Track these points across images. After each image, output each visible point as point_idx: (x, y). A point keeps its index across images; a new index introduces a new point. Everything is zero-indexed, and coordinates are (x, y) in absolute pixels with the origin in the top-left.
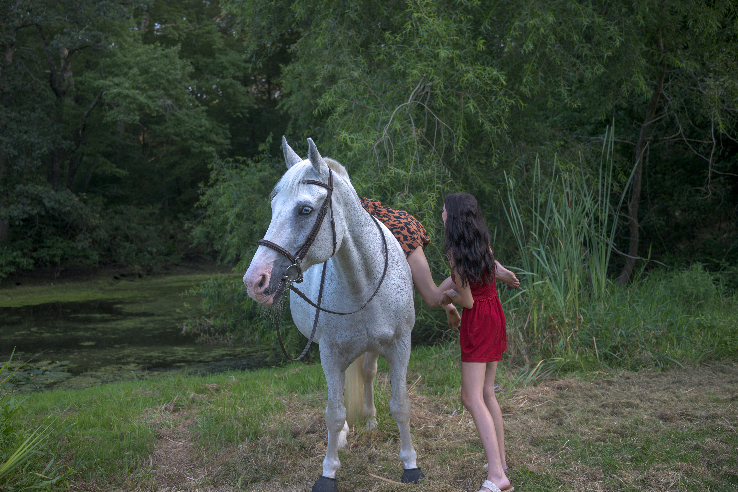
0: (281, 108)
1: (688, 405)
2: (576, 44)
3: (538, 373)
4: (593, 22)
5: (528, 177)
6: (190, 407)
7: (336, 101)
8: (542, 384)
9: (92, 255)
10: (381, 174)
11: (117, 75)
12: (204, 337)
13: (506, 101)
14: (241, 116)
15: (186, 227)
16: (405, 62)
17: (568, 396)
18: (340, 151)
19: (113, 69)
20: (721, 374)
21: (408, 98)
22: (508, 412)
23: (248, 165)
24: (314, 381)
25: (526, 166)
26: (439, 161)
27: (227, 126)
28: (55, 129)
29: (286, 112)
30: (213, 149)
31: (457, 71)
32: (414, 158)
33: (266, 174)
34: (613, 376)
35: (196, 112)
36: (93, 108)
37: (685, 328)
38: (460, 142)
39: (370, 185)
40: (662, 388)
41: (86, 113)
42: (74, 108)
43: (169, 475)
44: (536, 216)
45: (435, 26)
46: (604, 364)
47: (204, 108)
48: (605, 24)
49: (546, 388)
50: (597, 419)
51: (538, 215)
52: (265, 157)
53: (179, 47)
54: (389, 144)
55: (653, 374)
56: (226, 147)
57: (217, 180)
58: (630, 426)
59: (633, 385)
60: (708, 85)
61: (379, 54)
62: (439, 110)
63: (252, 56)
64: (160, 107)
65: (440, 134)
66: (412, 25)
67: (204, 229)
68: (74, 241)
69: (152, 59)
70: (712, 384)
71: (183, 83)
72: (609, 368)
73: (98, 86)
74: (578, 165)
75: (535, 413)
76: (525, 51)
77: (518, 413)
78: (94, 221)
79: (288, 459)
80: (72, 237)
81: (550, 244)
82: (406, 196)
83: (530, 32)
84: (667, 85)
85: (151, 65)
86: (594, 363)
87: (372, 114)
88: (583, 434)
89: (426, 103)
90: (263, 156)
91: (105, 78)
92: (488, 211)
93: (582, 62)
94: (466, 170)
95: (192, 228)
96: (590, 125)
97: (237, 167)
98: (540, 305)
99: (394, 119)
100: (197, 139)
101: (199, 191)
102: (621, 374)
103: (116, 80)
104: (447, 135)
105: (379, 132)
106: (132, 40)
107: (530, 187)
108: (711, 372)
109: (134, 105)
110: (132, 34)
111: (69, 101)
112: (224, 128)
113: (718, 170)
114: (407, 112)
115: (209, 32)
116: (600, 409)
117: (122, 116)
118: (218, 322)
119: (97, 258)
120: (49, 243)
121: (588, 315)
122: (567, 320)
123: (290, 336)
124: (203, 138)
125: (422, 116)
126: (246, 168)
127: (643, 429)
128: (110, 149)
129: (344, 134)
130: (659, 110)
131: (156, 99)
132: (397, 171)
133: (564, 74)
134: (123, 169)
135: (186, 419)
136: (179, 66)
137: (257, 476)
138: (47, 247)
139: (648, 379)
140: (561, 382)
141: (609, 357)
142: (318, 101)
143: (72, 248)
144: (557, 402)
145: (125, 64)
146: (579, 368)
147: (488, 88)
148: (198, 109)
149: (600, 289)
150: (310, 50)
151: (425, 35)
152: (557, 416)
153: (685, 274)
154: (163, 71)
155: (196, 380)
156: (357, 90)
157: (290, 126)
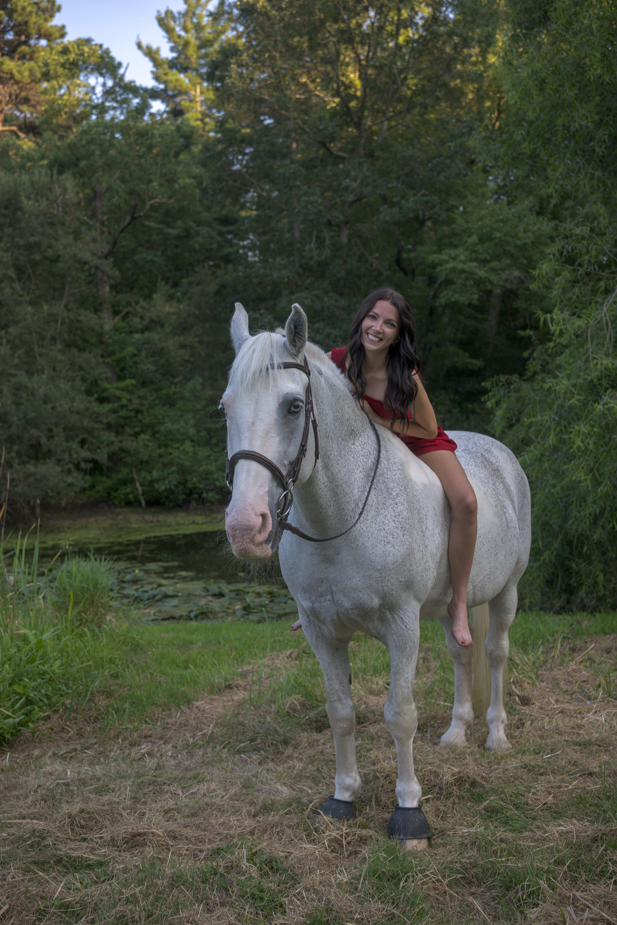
11: (456, 247)
19: (452, 240)
30: (531, 333)
41: (432, 293)
54: (607, 325)
64: (506, 280)
69: (497, 221)
85: (494, 230)
91: (440, 252)
103: (453, 252)
109: (472, 282)
111: (420, 280)
117: (456, 296)
128: (460, 336)
131: (501, 272)
134: (477, 358)
145: (465, 231)
154: (510, 236)
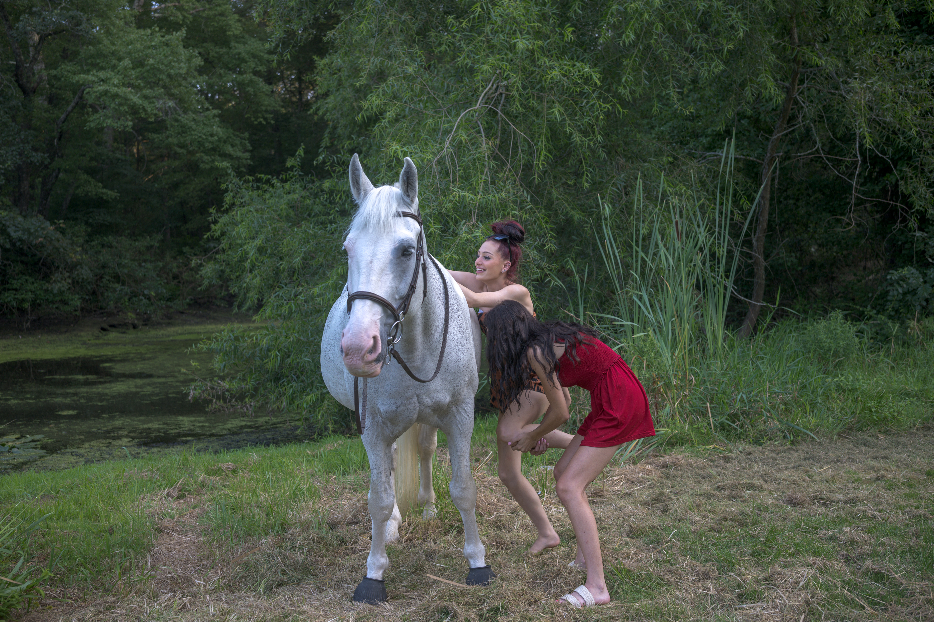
0: (316, 113)
1: (823, 486)
2: (689, 35)
3: (638, 447)
4: (711, 6)
5: (627, 202)
6: (198, 493)
7: (385, 104)
8: (643, 461)
9: (72, 300)
10: (442, 198)
11: (102, 68)
12: (216, 404)
13: (600, 106)
14: (264, 123)
15: (193, 264)
16: (473, 55)
17: (675, 476)
18: (389, 167)
19: (98, 61)
20: (864, 448)
21: (477, 101)
22: (600, 496)
23: (273, 185)
24: (356, 458)
25: (625, 188)
26: (515, 181)
27: (247, 135)
28: (23, 137)
29: (322, 118)
30: (228, 165)
31: (540, 67)
32: (483, 177)
33: (296, 196)
34: (731, 451)
35: (205, 117)
36: (72, 111)
37: (820, 391)
38: (542, 158)
39: (427, 211)
40: (791, 466)
41: (63, 117)
42: (47, 111)
43: (172, 577)
44: (637, 252)
45: (512, 9)
46: (719, 436)
47: (216, 112)
48: (725, 9)
49: (648, 467)
50: (710, 504)
51: (639, 250)
52: (294, 176)
53: (183, 32)
54: (453, 160)
55: (781, 448)
56: (245, 162)
57: (233, 204)
58: (752, 512)
59: (756, 462)
60: (853, 88)
61: (440, 44)
62: (517, 117)
63: (277, 46)
64: (160, 109)
65: (518, 147)
66: (482, 7)
67: (217, 267)
68: (48, 282)
69: (149, 48)
70: (853, 461)
71: (189, 79)
72: (726, 441)
73: (78, 81)
74: (689, 187)
75: (634, 497)
76: (624, 42)
77: (613, 497)
78: (75, 256)
79: (323, 556)
80: (46, 277)
81: (655, 286)
82: (473, 225)
83: (632, 18)
84: (802, 87)
85: (146, 55)
86: (708, 435)
87: (430, 121)
88: (693, 523)
89: (500, 108)
90: (292, 174)
91: (88, 72)
92: (577, 245)
93: (696, 57)
94: (550, 193)
95: (201, 265)
96: (706, 137)
97: (258, 188)
98: (641, 363)
99: (458, 127)
100: (206, 152)
101: (210, 218)
102: (740, 449)
103: (102, 74)
104: (526, 148)
105: (440, 144)
106: (122, 23)
107: (630, 215)
108: (851, 446)
109: (126, 107)
110: (122, 16)
111: (40, 101)
112: (241, 138)
113: (863, 195)
114: (475, 118)
115: (222, 14)
116: (714, 492)
117: (109, 121)
118: (235, 385)
119: (78, 303)
120: (16, 284)
121: (701, 375)
122: (674, 382)
123: (326, 402)
124: (214, 150)
125: (494, 123)
126: (271, 189)
127: (768, 516)
128: (94, 164)
129: (395, 146)
130: (792, 119)
131: (154, 100)
132: (462, 193)
133: (673, 72)
134: (112, 189)
135: (194, 508)
136: (183, 58)
137: (285, 578)
138: (13, 289)
139: (774, 455)
140: (667, 459)
141: (727, 427)
142: (363, 103)
143: (46, 291)
144: (662, 483)
145: (113, 53)
146: (690, 441)
147: (578, 89)
148: (208, 112)
149: (717, 344)
150: (352, 39)
151: (499, 20)
152: (662, 502)
153: (822, 325)
154: (162, 64)
155: (207, 458)
156: (412, 90)
157: (326, 135)
